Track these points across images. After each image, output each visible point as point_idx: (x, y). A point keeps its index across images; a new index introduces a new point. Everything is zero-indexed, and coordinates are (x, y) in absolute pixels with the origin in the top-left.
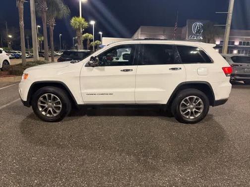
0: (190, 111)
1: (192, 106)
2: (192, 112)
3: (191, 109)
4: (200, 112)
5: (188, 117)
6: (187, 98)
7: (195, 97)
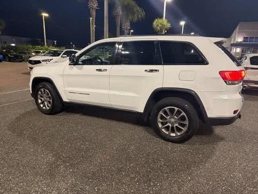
0: (170, 125)
1: (172, 120)
2: (173, 128)
3: (172, 124)
4: (184, 129)
5: (167, 133)
6: (166, 108)
7: (176, 109)
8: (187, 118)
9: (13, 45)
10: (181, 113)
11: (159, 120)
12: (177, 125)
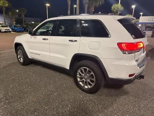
1: (86, 77)
2: (86, 82)
3: (86, 79)
4: (93, 84)
5: (83, 85)
6: (82, 68)
7: (88, 69)
8: (94, 76)
9: (33, 23)
10: (91, 72)
11: (78, 76)
12: (89, 80)
